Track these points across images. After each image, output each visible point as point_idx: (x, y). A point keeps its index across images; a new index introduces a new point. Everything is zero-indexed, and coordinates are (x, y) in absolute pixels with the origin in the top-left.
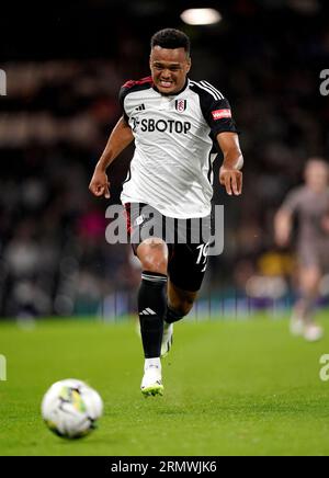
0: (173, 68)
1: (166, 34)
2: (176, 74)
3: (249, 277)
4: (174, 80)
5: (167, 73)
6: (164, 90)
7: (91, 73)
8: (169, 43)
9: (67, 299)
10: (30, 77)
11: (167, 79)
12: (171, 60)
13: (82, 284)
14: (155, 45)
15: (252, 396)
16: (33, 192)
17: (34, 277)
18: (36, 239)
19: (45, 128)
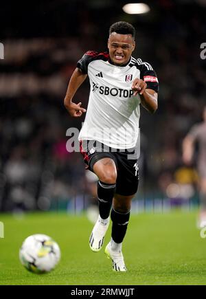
0: (124, 47)
1: (121, 24)
2: (126, 51)
3: (168, 185)
4: (125, 55)
5: (120, 50)
6: (117, 61)
7: (62, 47)
8: (122, 31)
9: (46, 199)
10: (21, 50)
11: (120, 54)
12: (123, 41)
13: (56, 189)
14: (112, 31)
15: (171, 265)
16: (23, 127)
17: (23, 185)
18: (25, 158)
19: (31, 84)
